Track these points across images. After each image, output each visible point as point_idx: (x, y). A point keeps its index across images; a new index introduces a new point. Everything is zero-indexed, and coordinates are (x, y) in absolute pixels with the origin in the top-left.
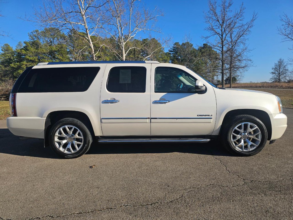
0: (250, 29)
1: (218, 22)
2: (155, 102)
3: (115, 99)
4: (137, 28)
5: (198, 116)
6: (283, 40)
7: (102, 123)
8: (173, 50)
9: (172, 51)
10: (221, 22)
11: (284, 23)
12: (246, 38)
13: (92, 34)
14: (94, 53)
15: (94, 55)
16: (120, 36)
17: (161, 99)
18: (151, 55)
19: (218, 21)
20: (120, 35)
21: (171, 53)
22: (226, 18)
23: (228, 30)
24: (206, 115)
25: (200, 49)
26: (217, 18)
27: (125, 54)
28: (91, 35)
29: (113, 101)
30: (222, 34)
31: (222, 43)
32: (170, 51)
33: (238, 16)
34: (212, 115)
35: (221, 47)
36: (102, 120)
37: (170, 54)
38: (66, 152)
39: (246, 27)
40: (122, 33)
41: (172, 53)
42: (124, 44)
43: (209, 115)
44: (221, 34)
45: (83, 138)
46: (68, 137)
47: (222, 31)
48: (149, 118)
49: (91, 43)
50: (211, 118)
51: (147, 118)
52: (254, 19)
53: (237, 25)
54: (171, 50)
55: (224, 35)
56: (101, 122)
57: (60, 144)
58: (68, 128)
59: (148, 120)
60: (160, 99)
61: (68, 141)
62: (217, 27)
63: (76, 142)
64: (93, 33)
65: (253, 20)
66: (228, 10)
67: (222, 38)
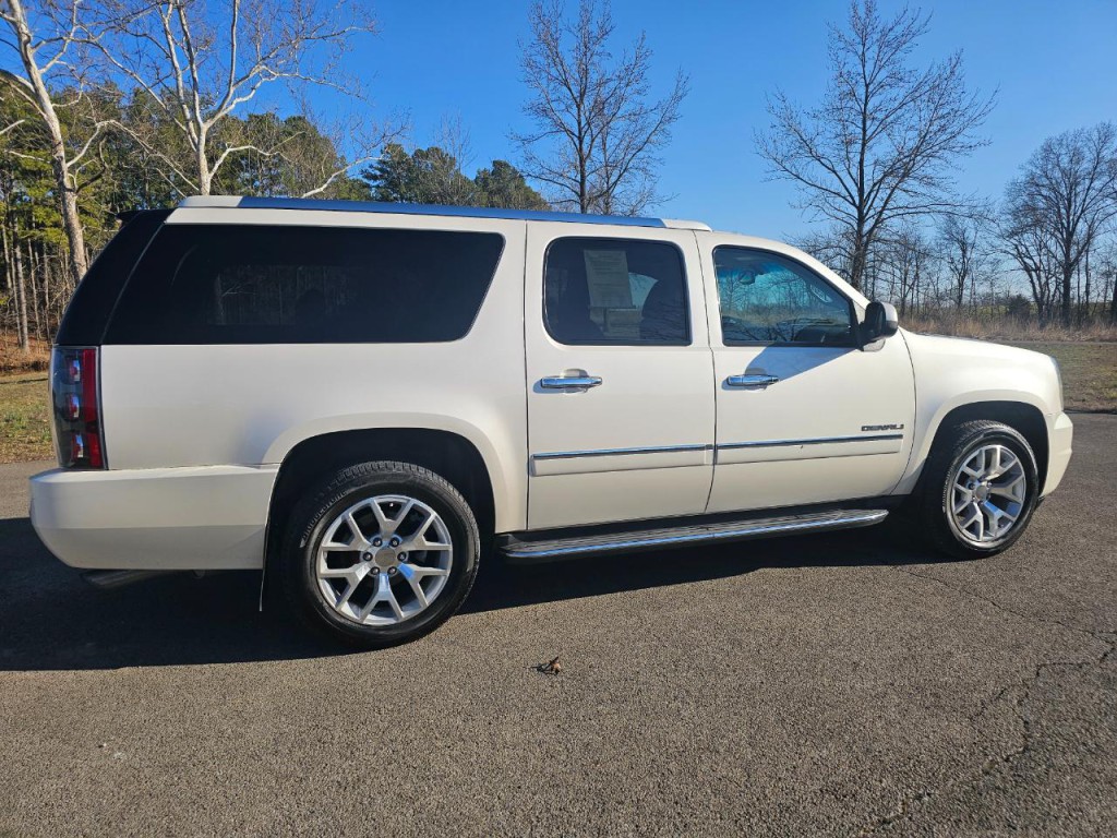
0: (667, 127)
1: (565, 88)
2: (731, 383)
3: (583, 375)
4: (264, 67)
5: (863, 429)
6: (768, 176)
7: (534, 475)
8: (378, 173)
9: (375, 178)
10: (576, 90)
11: (776, 122)
12: (657, 154)
13: (49, 66)
14: (63, 154)
15: (65, 166)
16: (181, 92)
17: (750, 372)
18: (325, 186)
19: (566, 83)
20: (181, 84)
21: (372, 183)
22: (594, 77)
23: (597, 121)
24: (886, 427)
25: (483, 180)
26: (562, 71)
27: (210, 170)
28: (44, 70)
29: (579, 382)
30: (580, 133)
31: (582, 166)
32: (366, 177)
33: (630, 75)
34: (902, 426)
35: (579, 178)
36: (537, 462)
37: (368, 186)
38: (372, 620)
39: (655, 118)
40: (194, 79)
41: (378, 187)
42: (205, 127)
43: (894, 427)
44: (577, 133)
45: (451, 549)
46: (374, 551)
47: (579, 124)
48: (709, 447)
49: (49, 106)
50: (900, 436)
51: (702, 448)
52: (680, 93)
53: (626, 107)
54: (370, 170)
55: (587, 139)
56: (531, 471)
57: (339, 585)
58: (384, 506)
59: (707, 455)
60: (747, 370)
61: (373, 569)
62: (563, 107)
63: (414, 567)
64: (55, 61)
65: (677, 98)
66: (597, 48)
67: (581, 149)
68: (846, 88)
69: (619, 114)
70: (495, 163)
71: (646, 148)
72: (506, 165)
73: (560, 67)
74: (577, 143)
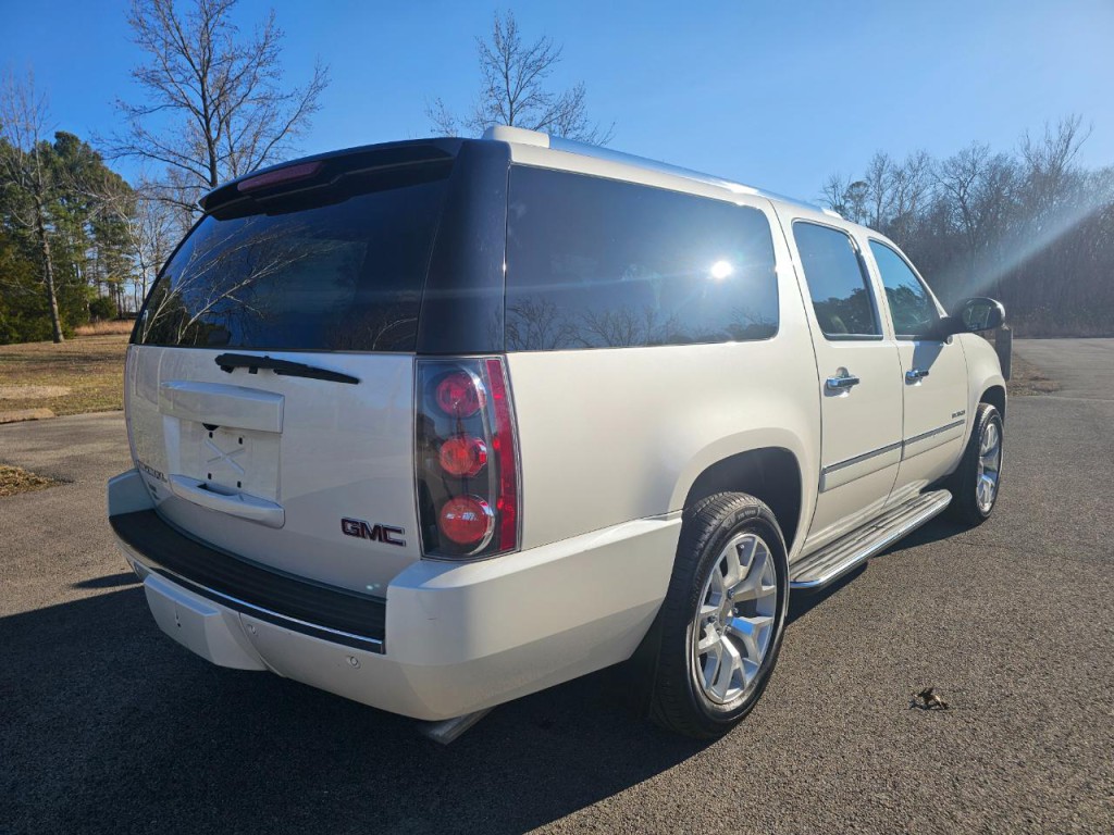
0: (306, 116)
1: (183, 57)
5: (954, 416)
7: (823, 491)
10: (197, 62)
22: (218, 52)
24: (960, 414)
25: (42, 154)
30: (206, 111)
31: (211, 149)
33: (263, 53)
34: (963, 412)
35: (207, 162)
39: (292, 105)
44: (202, 111)
48: (900, 444)
50: (964, 421)
51: (898, 446)
52: (320, 82)
53: (257, 90)
55: (214, 121)
56: (820, 486)
59: (899, 452)
65: (317, 88)
67: (208, 129)
68: (494, 102)
69: (249, 97)
70: (58, 135)
71: (285, 137)
72: (73, 139)
73: (175, 33)
74: (203, 121)
